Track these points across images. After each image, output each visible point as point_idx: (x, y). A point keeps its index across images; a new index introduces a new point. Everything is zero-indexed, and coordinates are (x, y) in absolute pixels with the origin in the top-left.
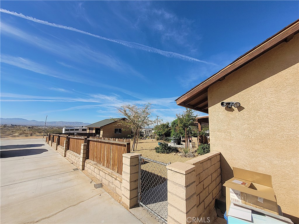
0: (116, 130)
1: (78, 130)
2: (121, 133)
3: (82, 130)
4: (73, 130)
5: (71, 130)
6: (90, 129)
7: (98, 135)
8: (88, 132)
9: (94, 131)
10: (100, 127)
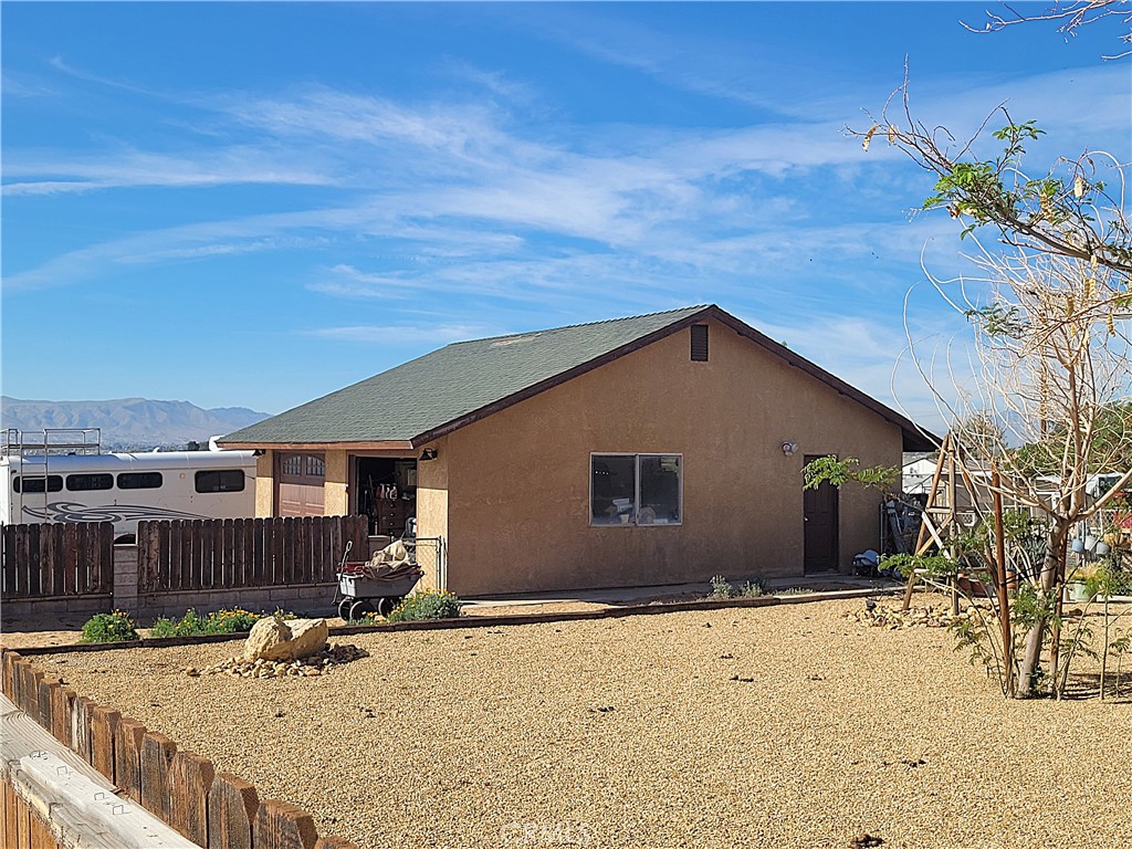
0: (609, 479)
1: (151, 480)
2: (673, 515)
3: (199, 475)
4: (103, 482)
5: (79, 483)
6: (287, 464)
7: (396, 547)
8: (263, 511)
9: (335, 500)
10: (417, 441)
